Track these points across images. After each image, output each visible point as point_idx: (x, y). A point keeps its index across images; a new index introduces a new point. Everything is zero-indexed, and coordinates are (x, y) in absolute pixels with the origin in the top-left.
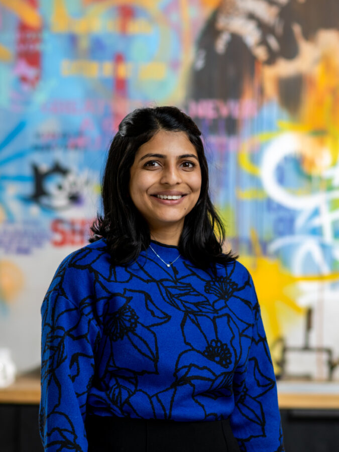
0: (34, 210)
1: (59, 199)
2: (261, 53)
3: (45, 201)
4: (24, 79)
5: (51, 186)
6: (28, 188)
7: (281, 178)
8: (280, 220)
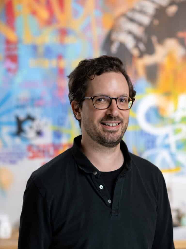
0: (18, 140)
2: (135, 52)
4: (9, 70)
5: (26, 127)
6: (14, 129)
7: (148, 118)
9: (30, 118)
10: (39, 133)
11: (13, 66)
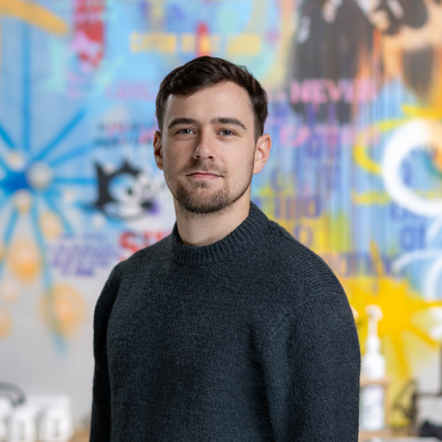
0: (98, 220)
1: (129, 207)
2: (380, 20)
3: (110, 208)
4: (83, 57)
5: (118, 190)
6: (90, 193)
7: (408, 178)
8: (407, 230)
9: (128, 170)
10: (149, 206)
11: (92, 48)
